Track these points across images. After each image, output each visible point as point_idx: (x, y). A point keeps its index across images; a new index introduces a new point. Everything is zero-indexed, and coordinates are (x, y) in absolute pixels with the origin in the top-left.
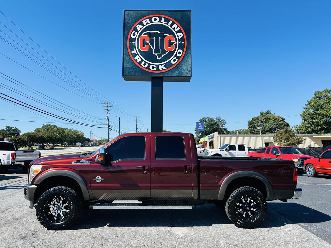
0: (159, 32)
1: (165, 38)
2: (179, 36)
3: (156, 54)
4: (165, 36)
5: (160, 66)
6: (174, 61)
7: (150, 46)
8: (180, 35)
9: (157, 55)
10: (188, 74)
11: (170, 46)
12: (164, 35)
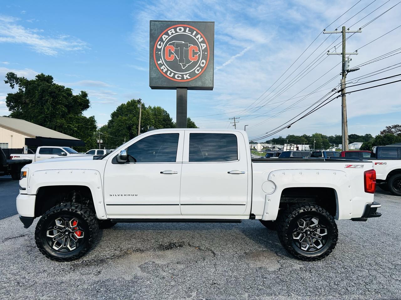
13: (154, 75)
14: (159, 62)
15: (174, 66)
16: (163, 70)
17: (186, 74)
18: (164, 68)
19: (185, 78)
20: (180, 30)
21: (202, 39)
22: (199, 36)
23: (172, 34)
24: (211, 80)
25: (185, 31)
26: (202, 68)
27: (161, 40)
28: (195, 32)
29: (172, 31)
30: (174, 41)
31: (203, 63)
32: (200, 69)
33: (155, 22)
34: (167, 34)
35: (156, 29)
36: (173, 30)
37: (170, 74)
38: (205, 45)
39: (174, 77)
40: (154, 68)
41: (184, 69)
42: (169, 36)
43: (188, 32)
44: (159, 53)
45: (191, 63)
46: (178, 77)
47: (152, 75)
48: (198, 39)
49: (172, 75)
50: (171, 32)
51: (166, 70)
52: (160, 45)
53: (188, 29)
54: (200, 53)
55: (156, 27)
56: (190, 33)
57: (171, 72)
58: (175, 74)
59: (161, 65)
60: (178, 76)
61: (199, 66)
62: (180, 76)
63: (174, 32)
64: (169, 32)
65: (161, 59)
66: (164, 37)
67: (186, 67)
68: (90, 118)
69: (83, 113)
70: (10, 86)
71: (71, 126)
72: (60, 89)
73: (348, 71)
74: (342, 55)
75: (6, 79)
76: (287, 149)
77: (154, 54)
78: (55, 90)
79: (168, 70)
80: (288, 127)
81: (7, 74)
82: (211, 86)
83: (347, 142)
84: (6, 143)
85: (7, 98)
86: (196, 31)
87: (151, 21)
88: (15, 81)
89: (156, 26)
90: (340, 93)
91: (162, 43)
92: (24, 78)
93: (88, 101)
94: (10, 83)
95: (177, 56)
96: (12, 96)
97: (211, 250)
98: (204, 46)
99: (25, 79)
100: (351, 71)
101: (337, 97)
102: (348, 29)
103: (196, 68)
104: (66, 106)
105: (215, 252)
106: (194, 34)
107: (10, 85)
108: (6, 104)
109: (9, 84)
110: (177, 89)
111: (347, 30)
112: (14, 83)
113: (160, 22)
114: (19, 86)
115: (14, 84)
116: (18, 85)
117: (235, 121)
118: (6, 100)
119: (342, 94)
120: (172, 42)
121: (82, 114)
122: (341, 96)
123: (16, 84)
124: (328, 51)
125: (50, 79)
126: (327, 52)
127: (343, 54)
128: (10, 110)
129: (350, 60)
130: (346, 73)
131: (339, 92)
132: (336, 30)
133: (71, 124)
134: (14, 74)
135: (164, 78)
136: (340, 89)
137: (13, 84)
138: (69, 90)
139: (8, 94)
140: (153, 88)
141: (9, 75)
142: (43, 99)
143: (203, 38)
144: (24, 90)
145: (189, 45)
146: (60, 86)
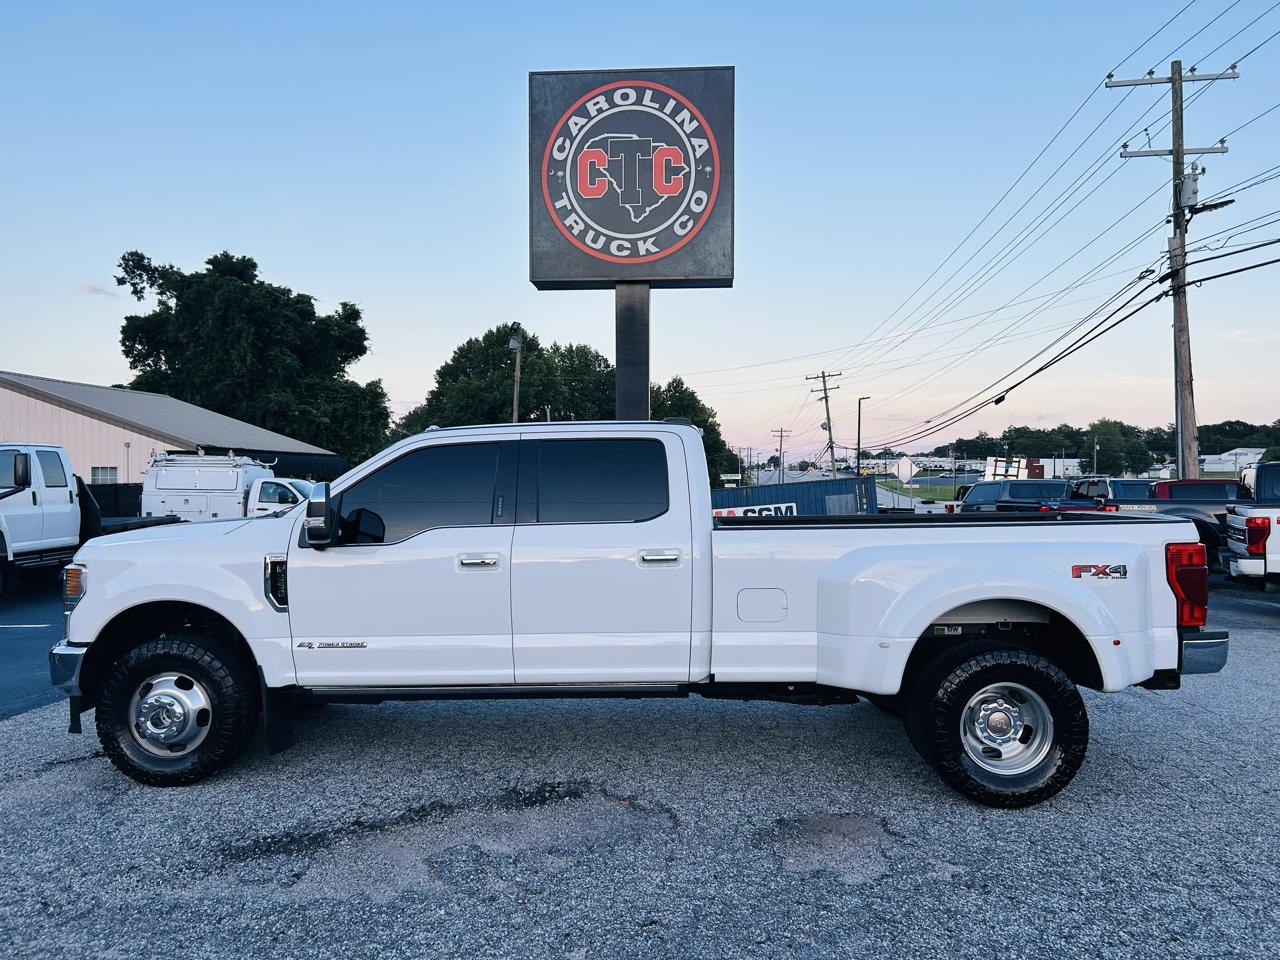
13: (545, 246)
14: (559, 205)
15: (607, 212)
16: (571, 227)
17: (645, 240)
18: (575, 223)
19: (642, 252)
20: (625, 97)
21: (695, 124)
22: (685, 115)
23: (600, 111)
24: (724, 255)
25: (639, 101)
26: (695, 217)
27: (566, 133)
28: (672, 103)
29: (598, 103)
30: (606, 135)
31: (699, 201)
32: (688, 220)
33: (545, 77)
34: (583, 112)
35: (550, 99)
36: (602, 99)
37: (595, 241)
38: (704, 142)
39: (606, 248)
40: (544, 224)
41: (638, 221)
42: (590, 118)
43: (649, 105)
44: (560, 174)
45: (660, 201)
46: (620, 248)
47: (538, 247)
48: (681, 125)
49: (599, 245)
50: (595, 105)
51: (582, 226)
52: (561, 149)
53: (649, 94)
54: (688, 169)
55: (549, 93)
56: (657, 106)
57: (598, 234)
58: (610, 239)
59: (565, 212)
60: (619, 246)
61: (688, 209)
62: (627, 245)
63: (605, 106)
64: (590, 106)
65: (564, 194)
66: (575, 123)
67: (643, 216)
68: (369, 385)
69: (346, 369)
70: (133, 292)
71: (310, 413)
72: (278, 296)
73: (1194, 210)
74: (1171, 156)
75: (121, 273)
76: (995, 475)
77: (544, 179)
78: (262, 301)
79: (588, 227)
80: (998, 402)
81: (124, 256)
82: (724, 274)
83: (1195, 446)
84: (111, 468)
85: (124, 331)
86: (675, 99)
87: (532, 75)
88: (145, 277)
89: (547, 90)
90: (1168, 282)
91: (568, 142)
92: (172, 267)
93: (362, 332)
94: (133, 285)
95: (615, 183)
96: (137, 323)
97: (668, 811)
98: (701, 146)
99: (175, 269)
100: (1206, 208)
101: (1158, 298)
102: (1193, 70)
103: (677, 219)
104: (295, 350)
105: (679, 814)
106: (668, 109)
107: (132, 289)
108: (123, 348)
109: (128, 288)
110: (617, 286)
111: (1190, 74)
112: (145, 284)
113: (560, 76)
114: (158, 293)
115: (144, 288)
116: (155, 289)
117: (824, 382)
118: (120, 337)
119: (1173, 288)
120: (600, 137)
121: (346, 375)
122: (1171, 293)
123: (151, 287)
124: (1125, 146)
125: (247, 267)
126: (1122, 150)
127: (1177, 153)
128: (133, 366)
129: (1199, 171)
130: (1188, 216)
131: (1162, 280)
132: (1151, 73)
133: (310, 404)
134: (142, 257)
135: (575, 253)
136: (1165, 270)
137: (141, 285)
138: (305, 301)
139: (127, 318)
140: (542, 285)
141: (128, 260)
142: (228, 329)
143: (698, 121)
144: (172, 303)
145: (652, 144)
146: (278, 290)
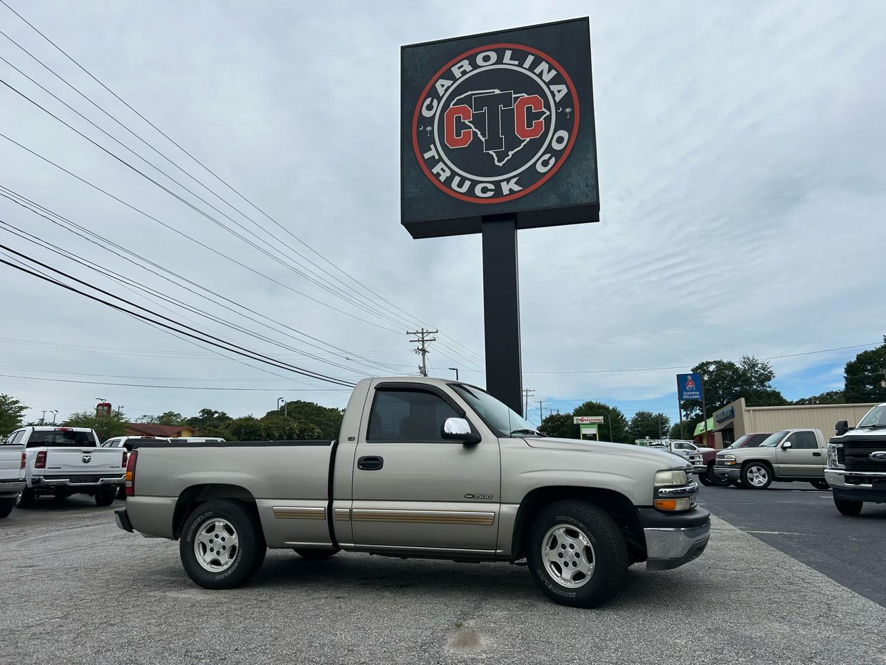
0: (497, 92)
1: (514, 106)
2: (556, 93)
3: (491, 152)
4: (516, 99)
5: (504, 185)
6: (545, 163)
7: (475, 133)
8: (559, 91)
9: (494, 155)
10: (587, 196)
11: (529, 125)
12: (513, 96)
